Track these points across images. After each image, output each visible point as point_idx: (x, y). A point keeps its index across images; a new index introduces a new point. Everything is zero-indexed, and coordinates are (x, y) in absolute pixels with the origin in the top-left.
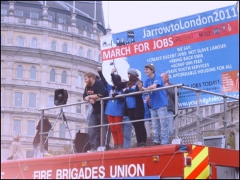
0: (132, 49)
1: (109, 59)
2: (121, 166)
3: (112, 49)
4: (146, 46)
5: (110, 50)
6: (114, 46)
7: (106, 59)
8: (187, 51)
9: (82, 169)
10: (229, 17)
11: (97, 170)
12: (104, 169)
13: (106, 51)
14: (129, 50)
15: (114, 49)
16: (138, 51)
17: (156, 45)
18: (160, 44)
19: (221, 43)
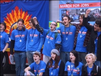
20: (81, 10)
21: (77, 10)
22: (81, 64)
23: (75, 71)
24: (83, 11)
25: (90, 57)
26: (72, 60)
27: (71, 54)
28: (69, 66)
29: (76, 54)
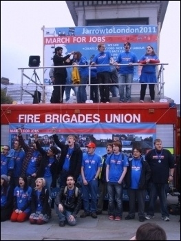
0: (71, 40)
1: (50, 44)
2: (117, 115)
3: (54, 37)
4: (84, 39)
5: (53, 38)
6: (56, 35)
7: (48, 44)
8: (115, 47)
9: (74, 116)
10: (150, 32)
11: (92, 117)
12: (99, 116)
13: (49, 38)
14: (69, 40)
15: (56, 38)
16: (76, 41)
17: (91, 40)
18: (94, 40)
19: (142, 46)
20: (31, 135)
21: (27, 135)
22: (30, 188)
23: (24, 196)
24: (33, 137)
25: (41, 181)
26: (21, 185)
27: (20, 178)
28: (18, 191)
29: (25, 180)
